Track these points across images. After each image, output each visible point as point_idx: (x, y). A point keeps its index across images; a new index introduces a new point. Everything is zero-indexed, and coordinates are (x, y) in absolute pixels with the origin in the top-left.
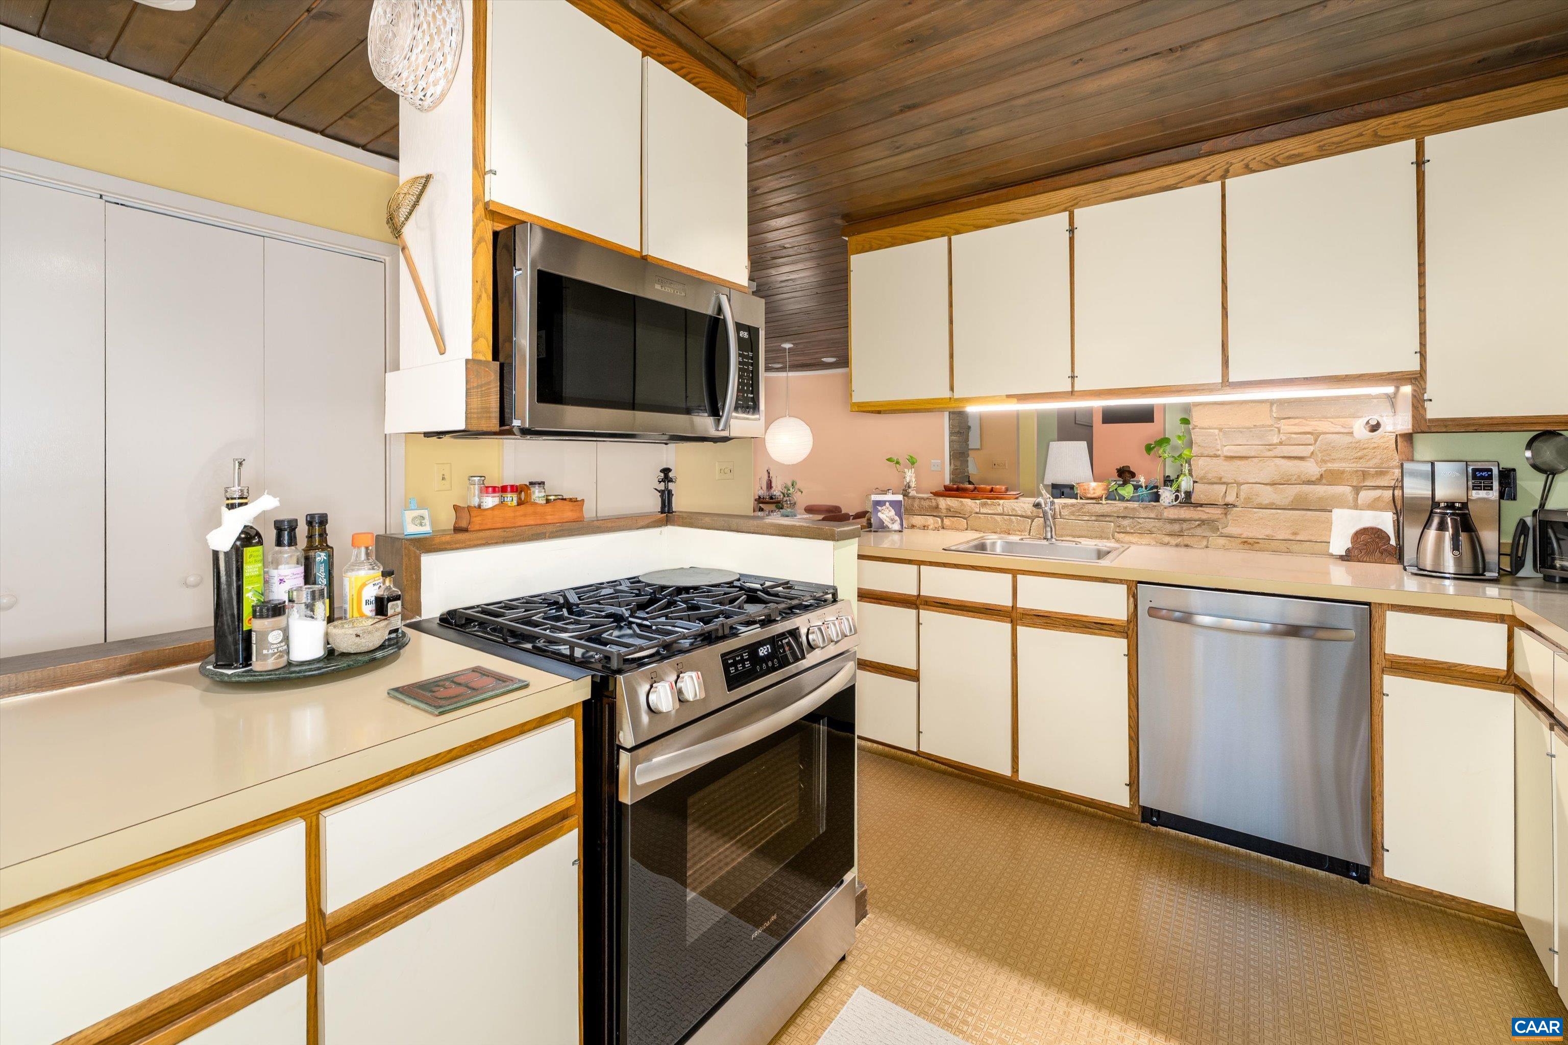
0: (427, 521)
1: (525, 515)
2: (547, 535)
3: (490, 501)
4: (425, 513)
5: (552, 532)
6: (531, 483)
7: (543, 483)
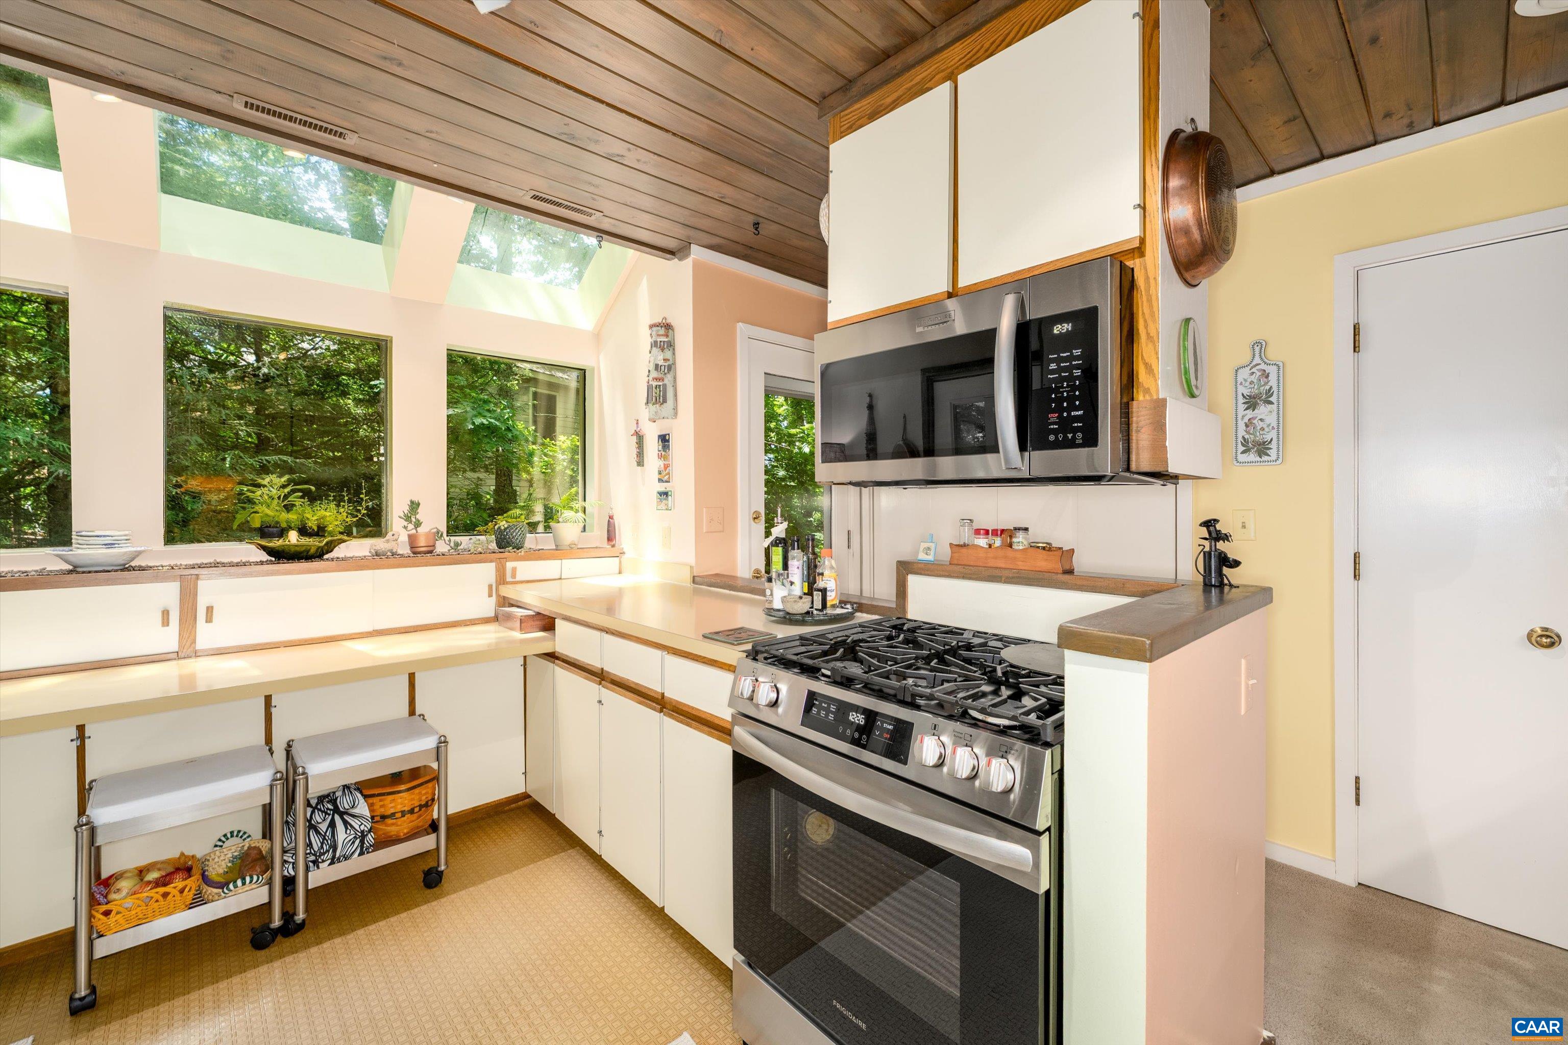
0: (932, 552)
1: (996, 558)
2: (1003, 579)
3: (982, 542)
4: (932, 546)
5: (1007, 578)
6: (1015, 529)
7: (1026, 529)
